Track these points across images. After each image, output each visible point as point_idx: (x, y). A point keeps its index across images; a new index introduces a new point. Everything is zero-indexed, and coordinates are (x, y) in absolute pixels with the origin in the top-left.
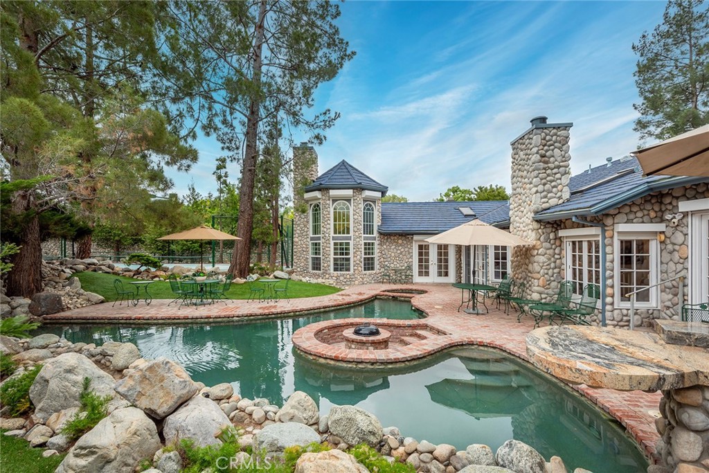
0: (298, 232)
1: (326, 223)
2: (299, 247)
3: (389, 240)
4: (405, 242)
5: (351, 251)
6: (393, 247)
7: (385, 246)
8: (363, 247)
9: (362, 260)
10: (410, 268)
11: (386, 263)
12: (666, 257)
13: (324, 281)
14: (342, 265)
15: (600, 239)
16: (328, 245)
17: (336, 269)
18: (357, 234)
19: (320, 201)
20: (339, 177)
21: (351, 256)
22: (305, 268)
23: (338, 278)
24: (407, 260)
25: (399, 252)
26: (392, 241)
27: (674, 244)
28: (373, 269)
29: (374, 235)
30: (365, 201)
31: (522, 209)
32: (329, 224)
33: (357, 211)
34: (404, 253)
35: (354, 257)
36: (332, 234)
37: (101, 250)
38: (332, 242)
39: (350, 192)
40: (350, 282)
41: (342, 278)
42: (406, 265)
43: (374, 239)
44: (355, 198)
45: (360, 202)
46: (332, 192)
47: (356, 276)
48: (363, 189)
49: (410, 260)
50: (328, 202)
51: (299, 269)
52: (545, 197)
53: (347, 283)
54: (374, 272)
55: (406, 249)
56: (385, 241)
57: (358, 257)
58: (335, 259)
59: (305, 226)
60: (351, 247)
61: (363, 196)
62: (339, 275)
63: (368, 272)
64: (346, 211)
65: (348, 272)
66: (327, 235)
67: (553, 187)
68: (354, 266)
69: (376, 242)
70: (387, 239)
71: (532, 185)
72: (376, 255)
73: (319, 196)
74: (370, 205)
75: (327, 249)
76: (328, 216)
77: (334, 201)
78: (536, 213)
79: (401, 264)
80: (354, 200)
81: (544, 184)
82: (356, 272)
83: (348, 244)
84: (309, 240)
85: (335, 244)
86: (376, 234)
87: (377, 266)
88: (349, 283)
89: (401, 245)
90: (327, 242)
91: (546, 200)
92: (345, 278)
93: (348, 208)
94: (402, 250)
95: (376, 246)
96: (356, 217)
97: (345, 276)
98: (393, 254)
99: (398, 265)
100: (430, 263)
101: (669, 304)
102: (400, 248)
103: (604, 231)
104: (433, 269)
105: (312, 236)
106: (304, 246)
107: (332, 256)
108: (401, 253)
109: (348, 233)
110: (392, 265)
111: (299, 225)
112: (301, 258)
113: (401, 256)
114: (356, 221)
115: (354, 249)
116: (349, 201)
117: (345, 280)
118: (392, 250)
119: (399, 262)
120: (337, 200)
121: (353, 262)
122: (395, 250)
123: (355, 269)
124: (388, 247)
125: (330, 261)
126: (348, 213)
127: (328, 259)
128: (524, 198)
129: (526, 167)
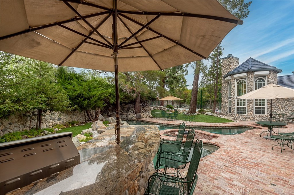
0: (224, 95)
1: (233, 91)
2: (224, 102)
4: (290, 98)
5: (246, 104)
6: (280, 101)
8: (254, 101)
9: (254, 108)
11: (275, 111)
13: (227, 117)
14: (241, 111)
16: (234, 101)
17: (238, 113)
19: (231, 81)
20: (242, 67)
21: (246, 106)
22: (227, 112)
23: (239, 116)
24: (291, 109)
25: (284, 104)
28: (264, 113)
30: (256, 77)
32: (235, 91)
33: (250, 83)
34: (288, 105)
35: (248, 107)
36: (236, 96)
37: (177, 104)
38: (236, 100)
39: (245, 74)
40: (245, 119)
41: (241, 117)
42: (290, 112)
44: (249, 77)
45: (252, 78)
46: (235, 76)
47: (249, 116)
48: (254, 71)
50: (234, 81)
51: (224, 112)
53: (244, 119)
54: (264, 115)
55: (291, 103)
57: (251, 107)
58: (238, 108)
59: (227, 93)
60: (246, 102)
61: (254, 75)
62: (239, 115)
63: (258, 115)
64: (244, 84)
65: (244, 114)
66: (233, 96)
68: (248, 112)
69: (267, 99)
72: (266, 106)
73: (230, 78)
74: (261, 79)
75: (233, 103)
76: (234, 87)
77: (237, 80)
79: (286, 112)
80: (248, 78)
82: (249, 114)
83: (244, 100)
84: (228, 99)
85: (238, 100)
87: (267, 112)
89: (286, 100)
90: (233, 99)
92: (242, 117)
93: (245, 82)
94: (288, 103)
95: (266, 101)
97: (242, 116)
98: (280, 106)
99: (284, 112)
102: (286, 102)
105: (229, 97)
106: (226, 102)
107: (236, 106)
108: (287, 105)
110: (279, 112)
111: (224, 92)
112: (225, 107)
113: (286, 106)
114: (249, 89)
115: (248, 103)
116: (245, 78)
117: (242, 118)
118: (279, 103)
119: (284, 110)
120: (239, 79)
121: (248, 109)
122: (282, 103)
123: (248, 113)
124: (276, 101)
125: (234, 109)
126: (245, 85)
127: (234, 107)
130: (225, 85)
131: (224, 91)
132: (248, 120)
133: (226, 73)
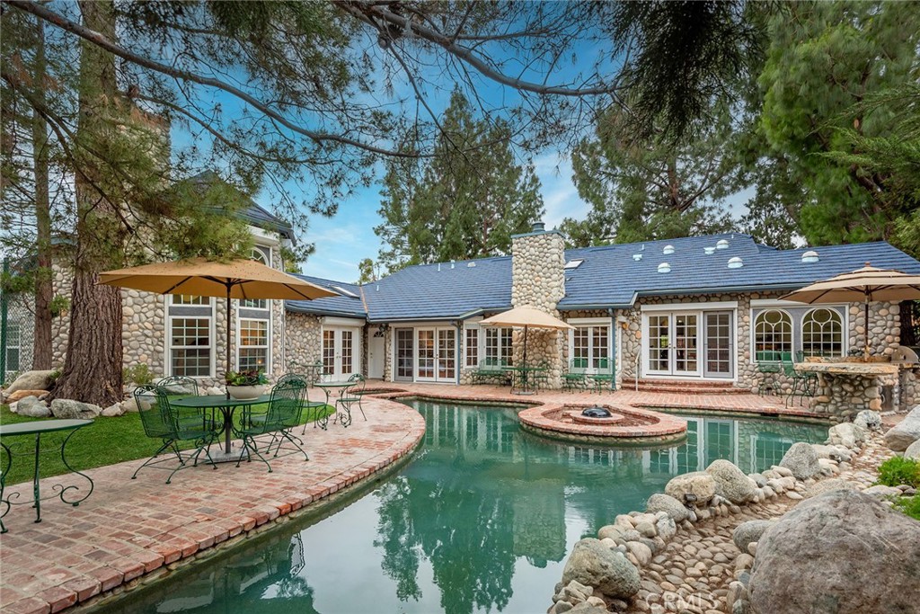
2: (135, 326)
3: (294, 322)
4: (313, 326)
5: (270, 338)
6: (298, 333)
7: (289, 331)
10: (318, 363)
12: (626, 338)
14: (253, 362)
15: (611, 325)
18: (277, 309)
21: (269, 345)
24: (314, 353)
26: (298, 324)
27: (631, 330)
31: (535, 298)
34: (311, 342)
35: (273, 347)
36: (239, 305)
38: (239, 320)
39: (271, 237)
42: (313, 359)
47: (276, 380)
49: (317, 352)
52: (559, 291)
55: (314, 337)
56: (288, 323)
57: (279, 347)
58: (242, 352)
60: (269, 330)
70: (293, 319)
71: (550, 280)
78: (557, 303)
79: (308, 359)
80: (274, 250)
81: (559, 281)
82: (276, 373)
83: (264, 325)
84: (165, 312)
85: (244, 324)
89: (308, 330)
94: (309, 338)
98: (298, 344)
99: (304, 360)
100: (335, 355)
101: (629, 367)
102: (307, 334)
103: (614, 321)
104: (338, 364)
105: (172, 304)
107: (239, 345)
108: (308, 342)
109: (263, 304)
110: (298, 361)
112: (140, 351)
113: (307, 346)
115: (274, 333)
118: (297, 338)
119: (305, 355)
121: (273, 356)
122: (301, 337)
123: (275, 368)
124: (293, 333)
125: (235, 355)
127: (231, 351)
128: (537, 289)
129: (540, 262)
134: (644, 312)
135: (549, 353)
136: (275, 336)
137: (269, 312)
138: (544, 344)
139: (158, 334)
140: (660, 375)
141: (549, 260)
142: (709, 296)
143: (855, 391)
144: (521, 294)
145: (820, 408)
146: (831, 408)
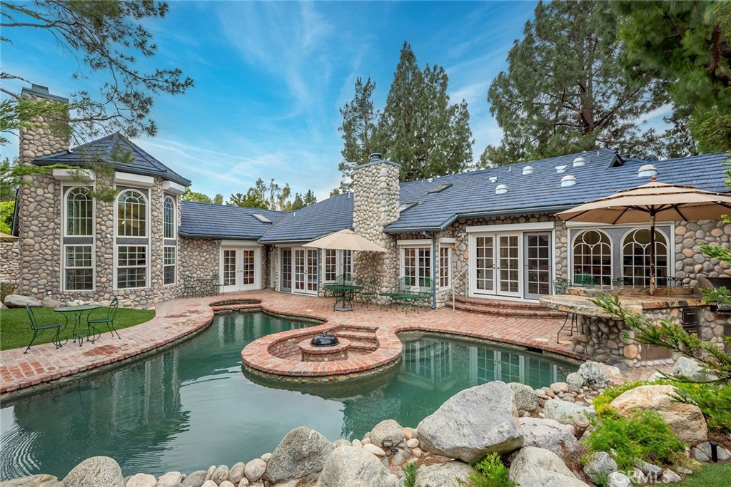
1: (105, 218)
3: (191, 245)
4: (211, 248)
5: (148, 258)
6: (196, 253)
7: (185, 253)
8: (163, 253)
9: (163, 269)
10: (216, 277)
11: (188, 273)
12: (456, 258)
14: (132, 278)
15: (432, 247)
16: (109, 251)
17: (122, 285)
18: (157, 236)
19: (93, 185)
21: (148, 265)
23: (126, 296)
24: (213, 268)
25: (203, 259)
26: (195, 247)
27: (460, 251)
28: (173, 281)
29: (175, 239)
30: (165, 194)
31: (368, 223)
32: (112, 220)
33: (157, 206)
34: (209, 260)
35: (152, 266)
36: (116, 235)
38: (116, 247)
39: (150, 180)
41: (132, 296)
42: (211, 274)
43: (174, 242)
44: (155, 189)
45: (160, 195)
47: (155, 291)
48: (166, 179)
49: (216, 268)
52: (389, 215)
53: (142, 302)
54: (174, 284)
55: (212, 256)
56: (186, 246)
57: (159, 266)
58: (120, 271)
59: (50, 220)
60: (148, 253)
62: (127, 292)
63: (168, 285)
64: (139, 204)
65: (142, 288)
66: (108, 236)
67: (393, 208)
68: (152, 279)
69: (177, 247)
70: (189, 243)
71: (380, 205)
72: (176, 264)
73: (92, 177)
74: (170, 200)
75: (106, 256)
76: (110, 208)
77: (120, 188)
78: (385, 227)
79: (206, 274)
80: (152, 191)
81: (388, 206)
82: (156, 286)
83: (144, 249)
84: (59, 242)
85: (121, 249)
86: (175, 237)
87: (177, 277)
88: (145, 302)
89: (206, 251)
90: (108, 245)
91: (389, 217)
92: (137, 296)
93: (143, 201)
94: (207, 257)
95: (177, 253)
96: (155, 213)
97: (138, 293)
98: (196, 262)
99: (202, 275)
100: (237, 270)
101: (458, 286)
102: (205, 254)
103: (434, 242)
104: (239, 277)
105: (66, 236)
106: (47, 251)
107: (116, 266)
108: (206, 260)
109: (143, 233)
110: (195, 275)
111: (36, 218)
112: (40, 271)
113: (205, 263)
114: (156, 219)
115: (152, 255)
116: (145, 191)
117: (138, 299)
118: (194, 257)
119: (203, 271)
120: (125, 188)
121: (152, 273)
122: (198, 257)
123: (154, 283)
124: (190, 253)
125: (112, 274)
126: (143, 208)
127: (109, 270)
128: (371, 214)
129: (372, 189)
130: (40, 191)
131: (36, 213)
132: (153, 302)
133: (49, 152)
134: (471, 233)
135: (379, 272)
136: (154, 258)
137: (148, 239)
138: (375, 264)
139: (56, 258)
140: (485, 295)
141: (379, 188)
142: (528, 217)
143: (611, 332)
144: (360, 219)
145: (580, 348)
146: (589, 349)
